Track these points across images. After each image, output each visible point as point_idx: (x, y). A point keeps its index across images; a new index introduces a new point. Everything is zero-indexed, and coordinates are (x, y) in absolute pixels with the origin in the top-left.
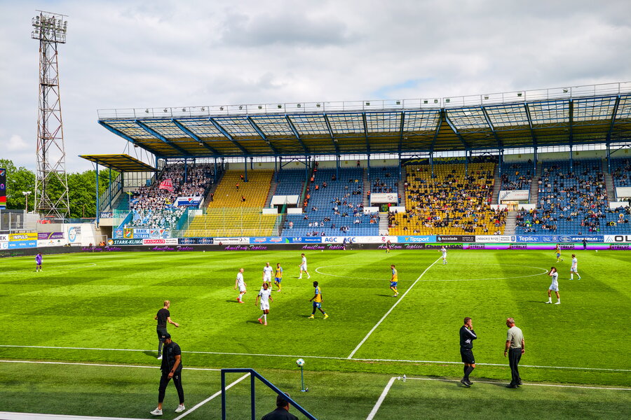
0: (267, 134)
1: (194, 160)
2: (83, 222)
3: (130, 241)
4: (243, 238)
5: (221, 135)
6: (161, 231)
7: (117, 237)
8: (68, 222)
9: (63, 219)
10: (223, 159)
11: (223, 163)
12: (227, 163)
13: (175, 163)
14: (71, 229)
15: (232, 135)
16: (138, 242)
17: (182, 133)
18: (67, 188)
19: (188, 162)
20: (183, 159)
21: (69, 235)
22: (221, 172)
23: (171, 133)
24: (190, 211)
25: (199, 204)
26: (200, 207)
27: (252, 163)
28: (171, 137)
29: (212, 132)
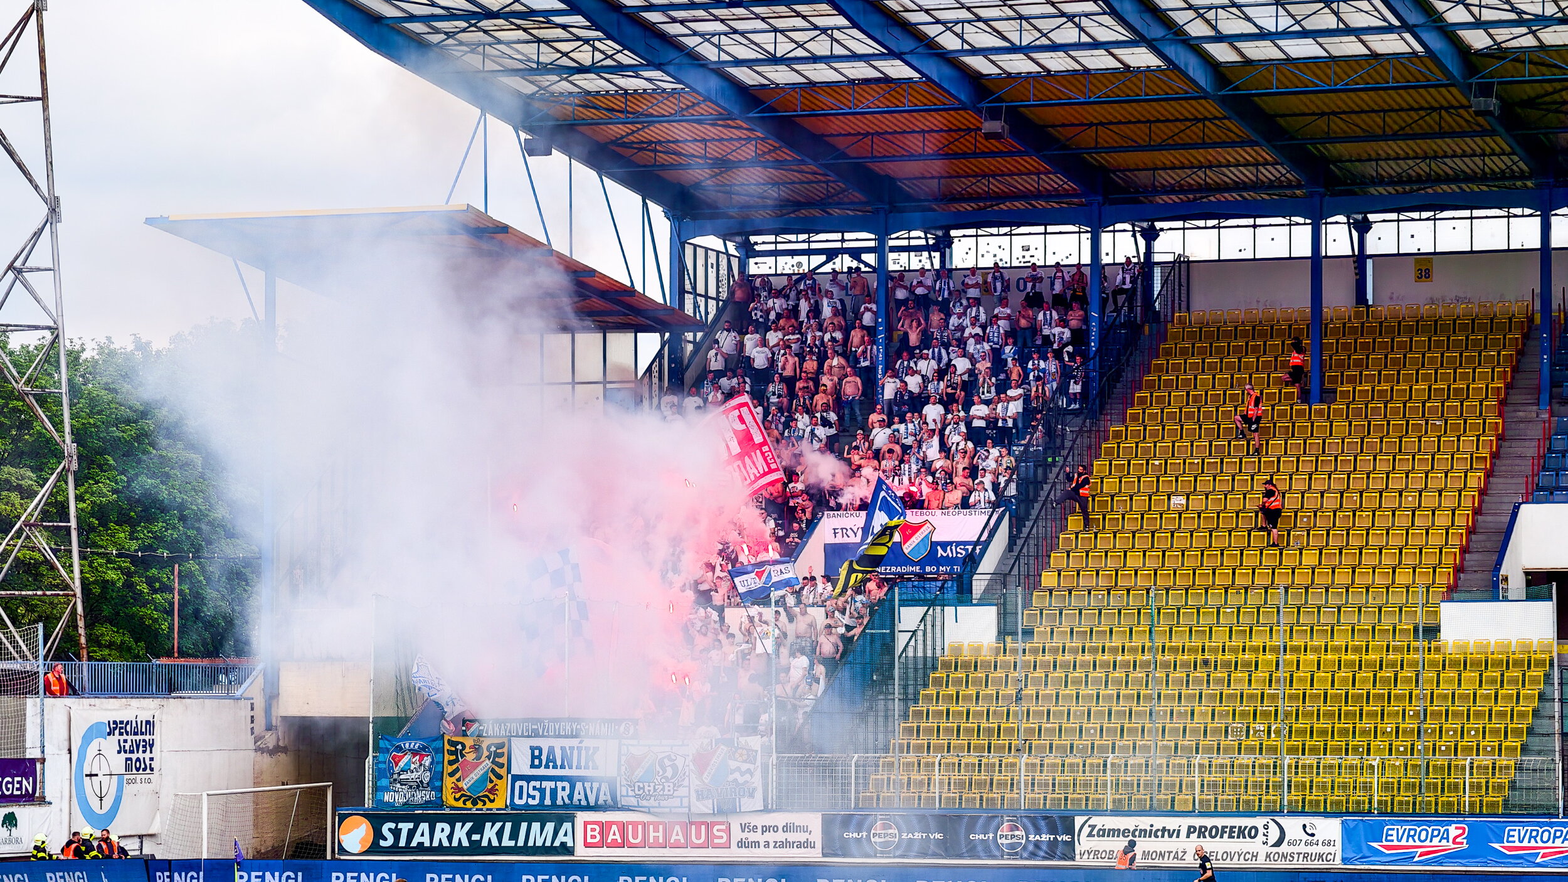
0: (1478, 40)
1: (943, 245)
2: (171, 687)
3: (490, 833)
4: (1293, 826)
5: (1142, 58)
6: (701, 761)
7: (395, 797)
8: (70, 690)
9: (39, 666)
10: (1151, 235)
11: (1148, 264)
12: (1182, 267)
13: (806, 264)
14: (87, 739)
15: (1222, 53)
16: (538, 835)
17: (862, 44)
18: (70, 446)
19: (896, 262)
20: (862, 238)
21: (82, 776)
22: (1134, 328)
23: (784, 48)
24: (909, 617)
25: (972, 561)
26: (979, 585)
27: (1360, 258)
28: (781, 75)
29: (1069, 34)
